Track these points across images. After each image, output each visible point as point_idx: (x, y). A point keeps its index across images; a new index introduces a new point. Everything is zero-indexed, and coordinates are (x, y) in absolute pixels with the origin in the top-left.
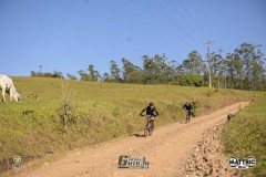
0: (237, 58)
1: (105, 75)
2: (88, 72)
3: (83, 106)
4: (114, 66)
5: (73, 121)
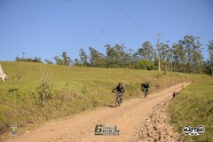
0: (181, 47)
1: (76, 60)
2: (62, 58)
3: (58, 86)
5: (49, 97)
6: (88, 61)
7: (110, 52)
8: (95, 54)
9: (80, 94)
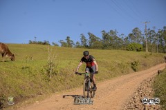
1: (77, 43)
2: (66, 41)
3: (62, 64)
4: (83, 37)
5: (55, 73)
6: (88, 44)
7: (106, 37)
8: (93, 38)
9: (80, 71)
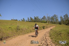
2: (23, 20)
3: (22, 27)
4: (28, 18)
5: (19, 29)
6: (30, 20)
7: (35, 18)
8: (31, 19)
9: (27, 29)
